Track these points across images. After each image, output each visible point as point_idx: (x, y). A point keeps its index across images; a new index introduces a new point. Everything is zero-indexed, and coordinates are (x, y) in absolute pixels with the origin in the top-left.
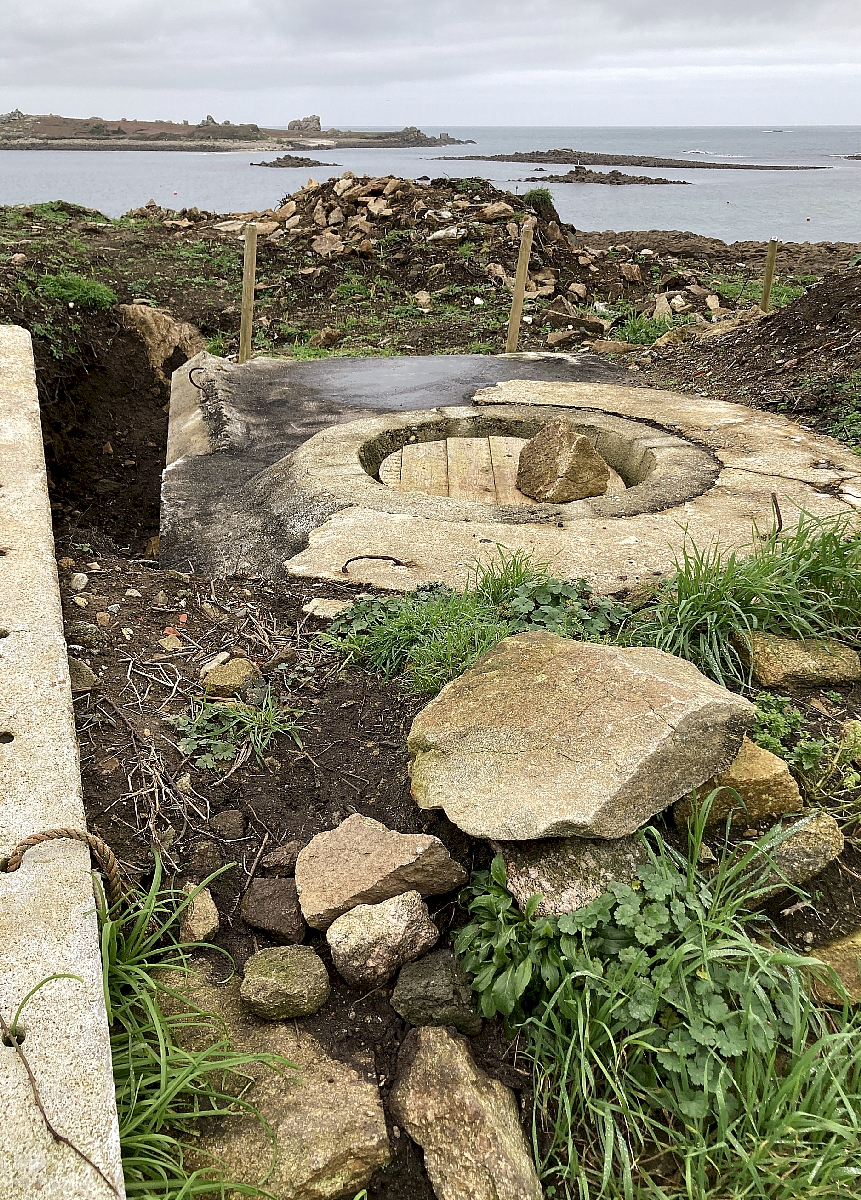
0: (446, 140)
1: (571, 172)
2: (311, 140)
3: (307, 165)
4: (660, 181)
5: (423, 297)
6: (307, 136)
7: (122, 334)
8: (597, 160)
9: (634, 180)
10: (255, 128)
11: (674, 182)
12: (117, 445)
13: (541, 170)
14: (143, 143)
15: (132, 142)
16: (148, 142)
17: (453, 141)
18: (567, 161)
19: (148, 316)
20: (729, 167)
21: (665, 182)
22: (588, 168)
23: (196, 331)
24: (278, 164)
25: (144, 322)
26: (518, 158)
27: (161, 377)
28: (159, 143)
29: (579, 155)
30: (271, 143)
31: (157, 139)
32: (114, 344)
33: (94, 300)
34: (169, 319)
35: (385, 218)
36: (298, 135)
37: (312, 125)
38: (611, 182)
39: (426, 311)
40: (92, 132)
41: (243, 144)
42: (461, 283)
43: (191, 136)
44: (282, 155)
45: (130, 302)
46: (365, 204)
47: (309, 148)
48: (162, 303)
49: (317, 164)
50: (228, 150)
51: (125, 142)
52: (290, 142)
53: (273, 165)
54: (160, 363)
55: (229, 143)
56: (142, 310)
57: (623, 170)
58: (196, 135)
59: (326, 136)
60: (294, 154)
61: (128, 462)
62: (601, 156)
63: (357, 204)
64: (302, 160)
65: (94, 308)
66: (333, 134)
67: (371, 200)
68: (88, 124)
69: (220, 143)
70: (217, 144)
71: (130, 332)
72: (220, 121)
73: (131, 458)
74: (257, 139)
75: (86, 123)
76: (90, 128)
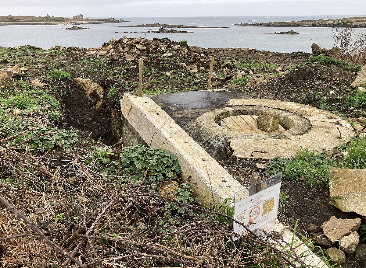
0: (122, 21)
1: (160, 30)
2: (81, 22)
3: (80, 29)
4: (184, 32)
5: (168, 73)
6: (79, 20)
7: (76, 87)
8: (166, 26)
9: (177, 32)
10: (63, 18)
11: (189, 32)
12: (80, 120)
13: (151, 29)
14: (26, 23)
15: (23, 22)
16: (28, 23)
17: (124, 21)
18: (158, 27)
19: (84, 81)
20: (203, 28)
21: (186, 32)
22: (164, 28)
23: (99, 85)
24: (71, 29)
25: (83, 83)
26: (143, 26)
27: (90, 99)
28: (32, 23)
29: (161, 25)
30: (68, 22)
31: (31, 21)
32: (74, 90)
33: (66, 78)
34: (90, 82)
35: (144, 50)
36: (76, 20)
37: (81, 17)
38: (171, 32)
39: (170, 77)
40: (9, 20)
41: (59, 23)
42: (176, 69)
43: (42, 20)
44: (72, 26)
45: (77, 77)
46: (135, 46)
47: (80, 24)
48: (86, 77)
49: (84, 29)
50: (54, 24)
51: (21, 22)
52: (74, 22)
53: (70, 29)
54: (89, 94)
55: (54, 23)
56: (81, 80)
57: (174, 29)
58: (44, 20)
59: (85, 20)
60: (76, 26)
61: (85, 125)
62: (167, 25)
63: (132, 46)
64: (79, 27)
65: (67, 80)
66: (88, 20)
67: (137, 45)
68: (8, 18)
69: (52, 22)
70: (51, 23)
71: (78, 86)
72: (51, 16)
73: (85, 124)
74: (64, 21)
75: (7, 17)
76: (8, 19)
